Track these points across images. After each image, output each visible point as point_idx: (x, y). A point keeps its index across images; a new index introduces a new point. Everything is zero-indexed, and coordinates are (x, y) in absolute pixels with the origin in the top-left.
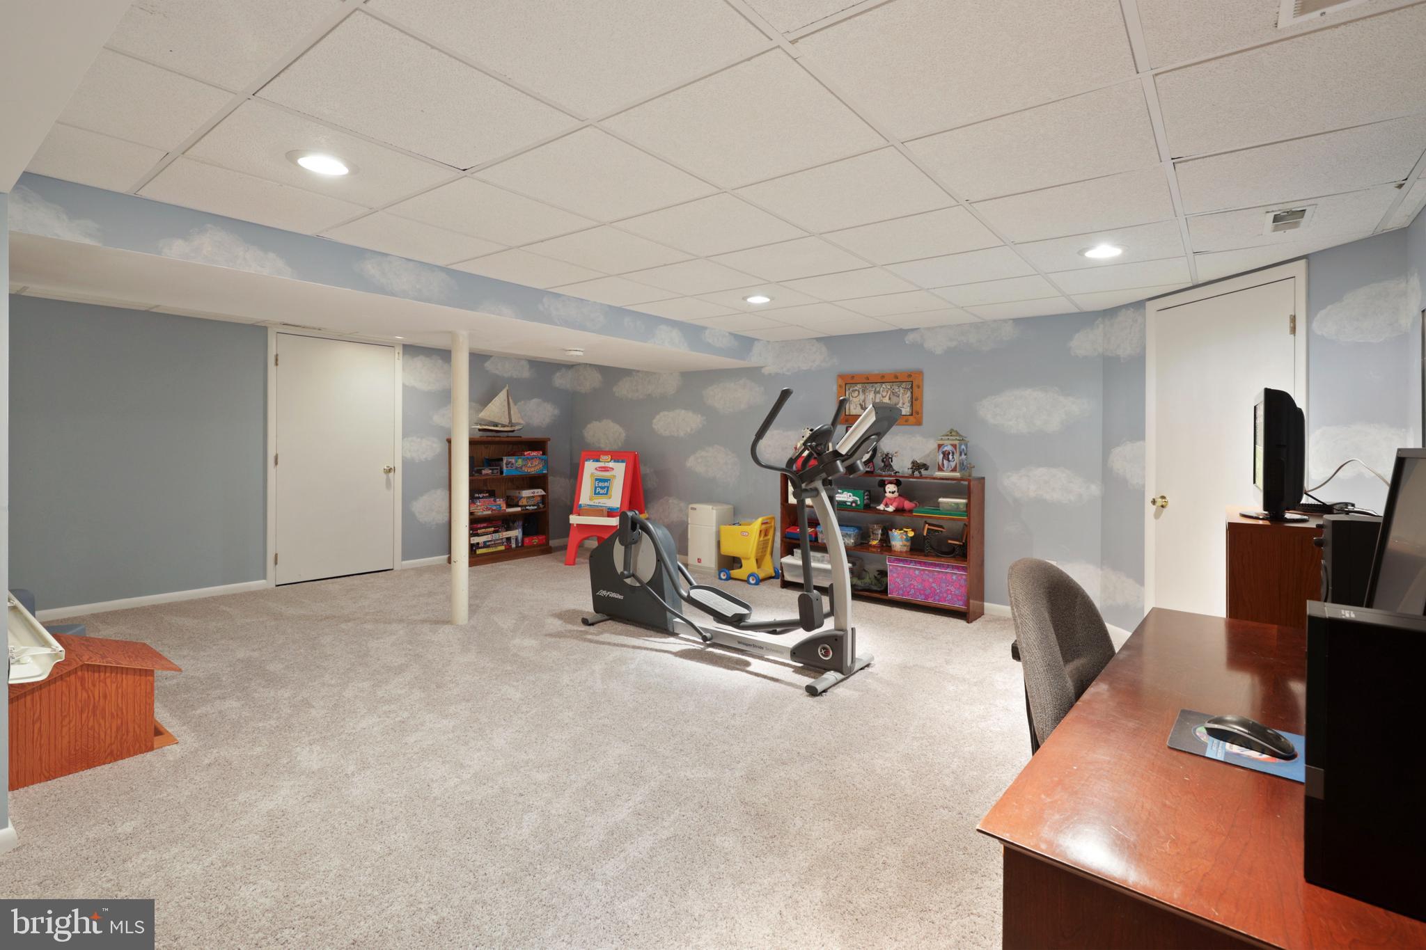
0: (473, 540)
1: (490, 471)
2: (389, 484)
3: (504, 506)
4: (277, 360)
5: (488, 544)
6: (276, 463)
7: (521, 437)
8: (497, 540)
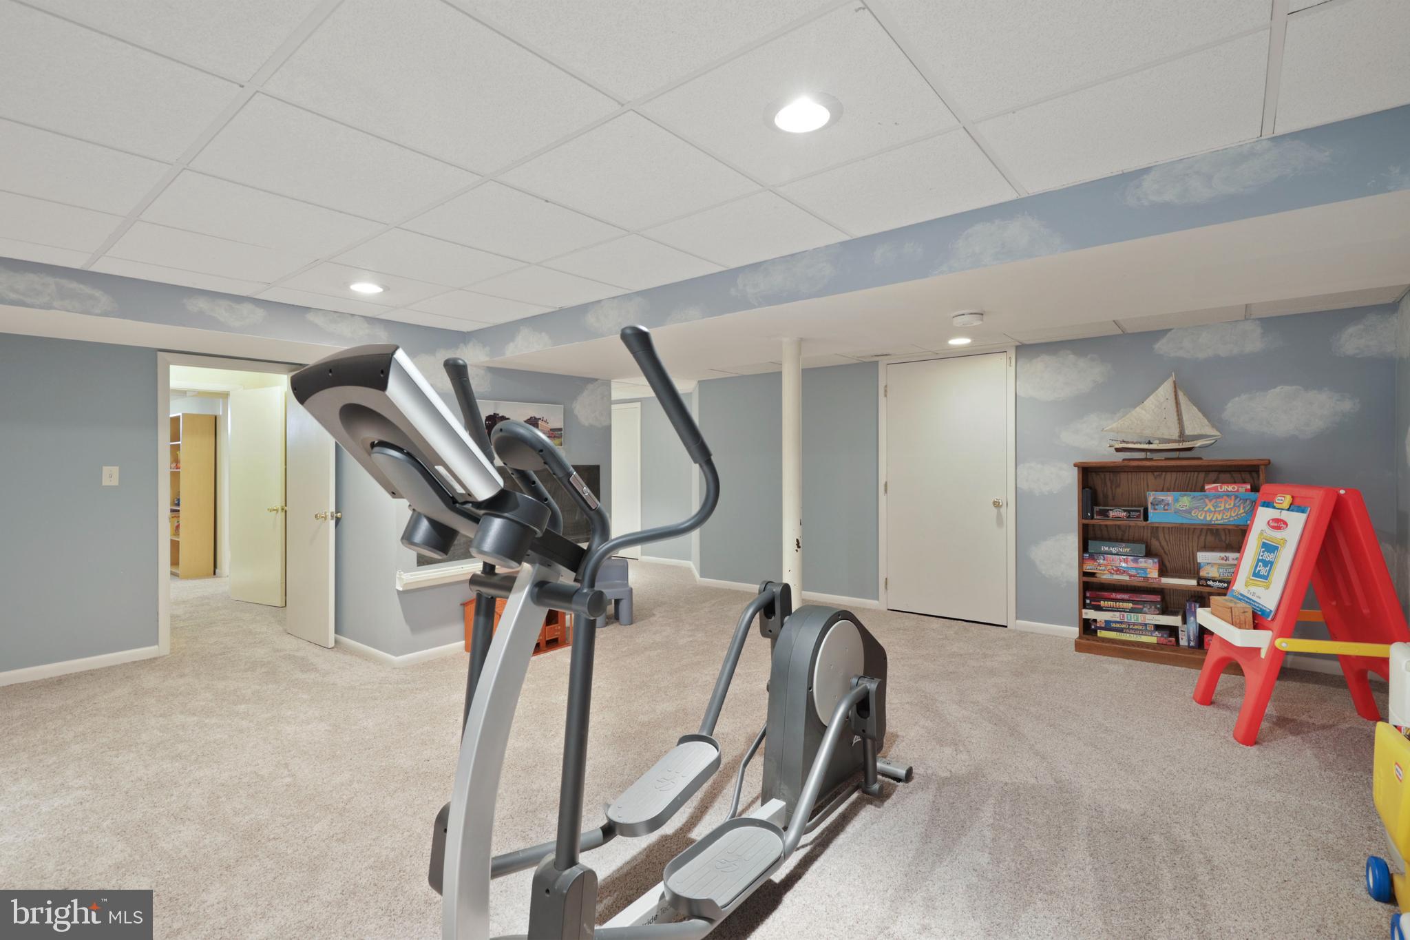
0: (1086, 613)
1: (1125, 514)
2: (1000, 521)
3: (1154, 574)
4: (886, 391)
5: (1114, 625)
6: (886, 491)
7: (1201, 459)
8: (1134, 624)
